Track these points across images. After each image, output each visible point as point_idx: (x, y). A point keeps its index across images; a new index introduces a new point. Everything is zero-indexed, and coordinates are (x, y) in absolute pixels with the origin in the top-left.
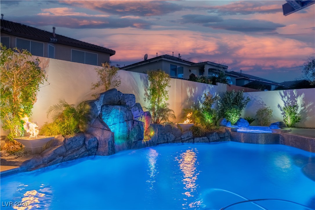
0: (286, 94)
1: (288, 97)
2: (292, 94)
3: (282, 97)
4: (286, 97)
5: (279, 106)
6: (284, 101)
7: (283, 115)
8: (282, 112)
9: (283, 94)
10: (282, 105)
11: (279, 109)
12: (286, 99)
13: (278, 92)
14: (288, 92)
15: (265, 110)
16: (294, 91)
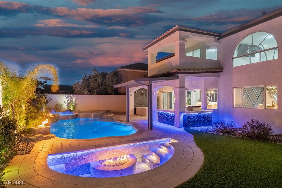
0: (68, 97)
1: (69, 98)
2: (71, 97)
3: (66, 98)
4: (68, 98)
5: (65, 102)
6: (67, 100)
7: (67, 106)
8: (66, 105)
9: (67, 97)
10: (66, 102)
11: (65, 103)
12: (68, 99)
13: (64, 95)
14: (69, 95)
15: (58, 104)
16: (72, 95)
